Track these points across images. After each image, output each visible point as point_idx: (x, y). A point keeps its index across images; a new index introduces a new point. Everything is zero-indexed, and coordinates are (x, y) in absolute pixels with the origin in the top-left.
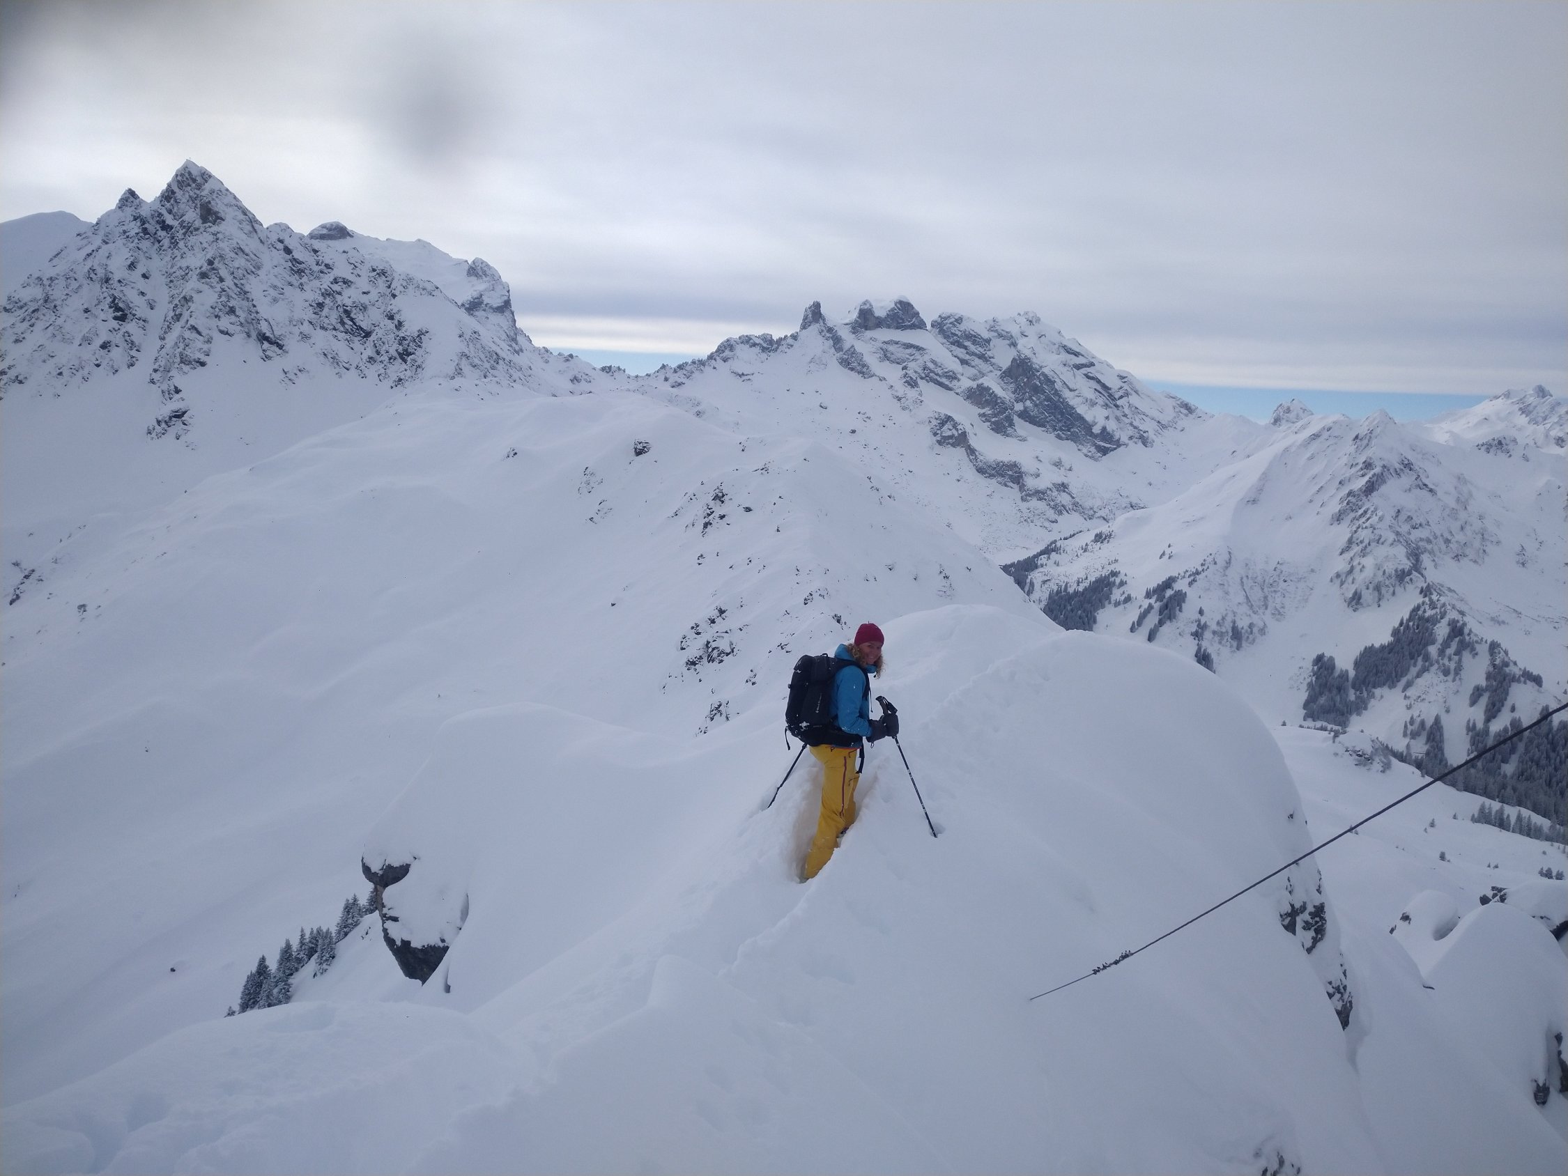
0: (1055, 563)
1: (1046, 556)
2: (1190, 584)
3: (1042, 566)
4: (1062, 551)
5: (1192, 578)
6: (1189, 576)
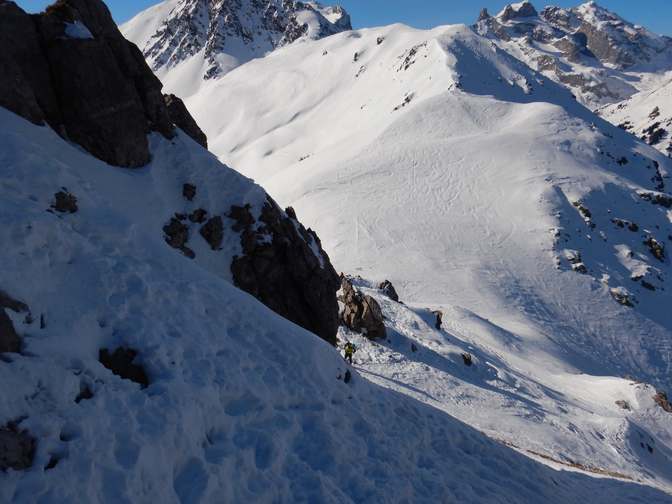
2: (668, 125)
5: (669, 122)
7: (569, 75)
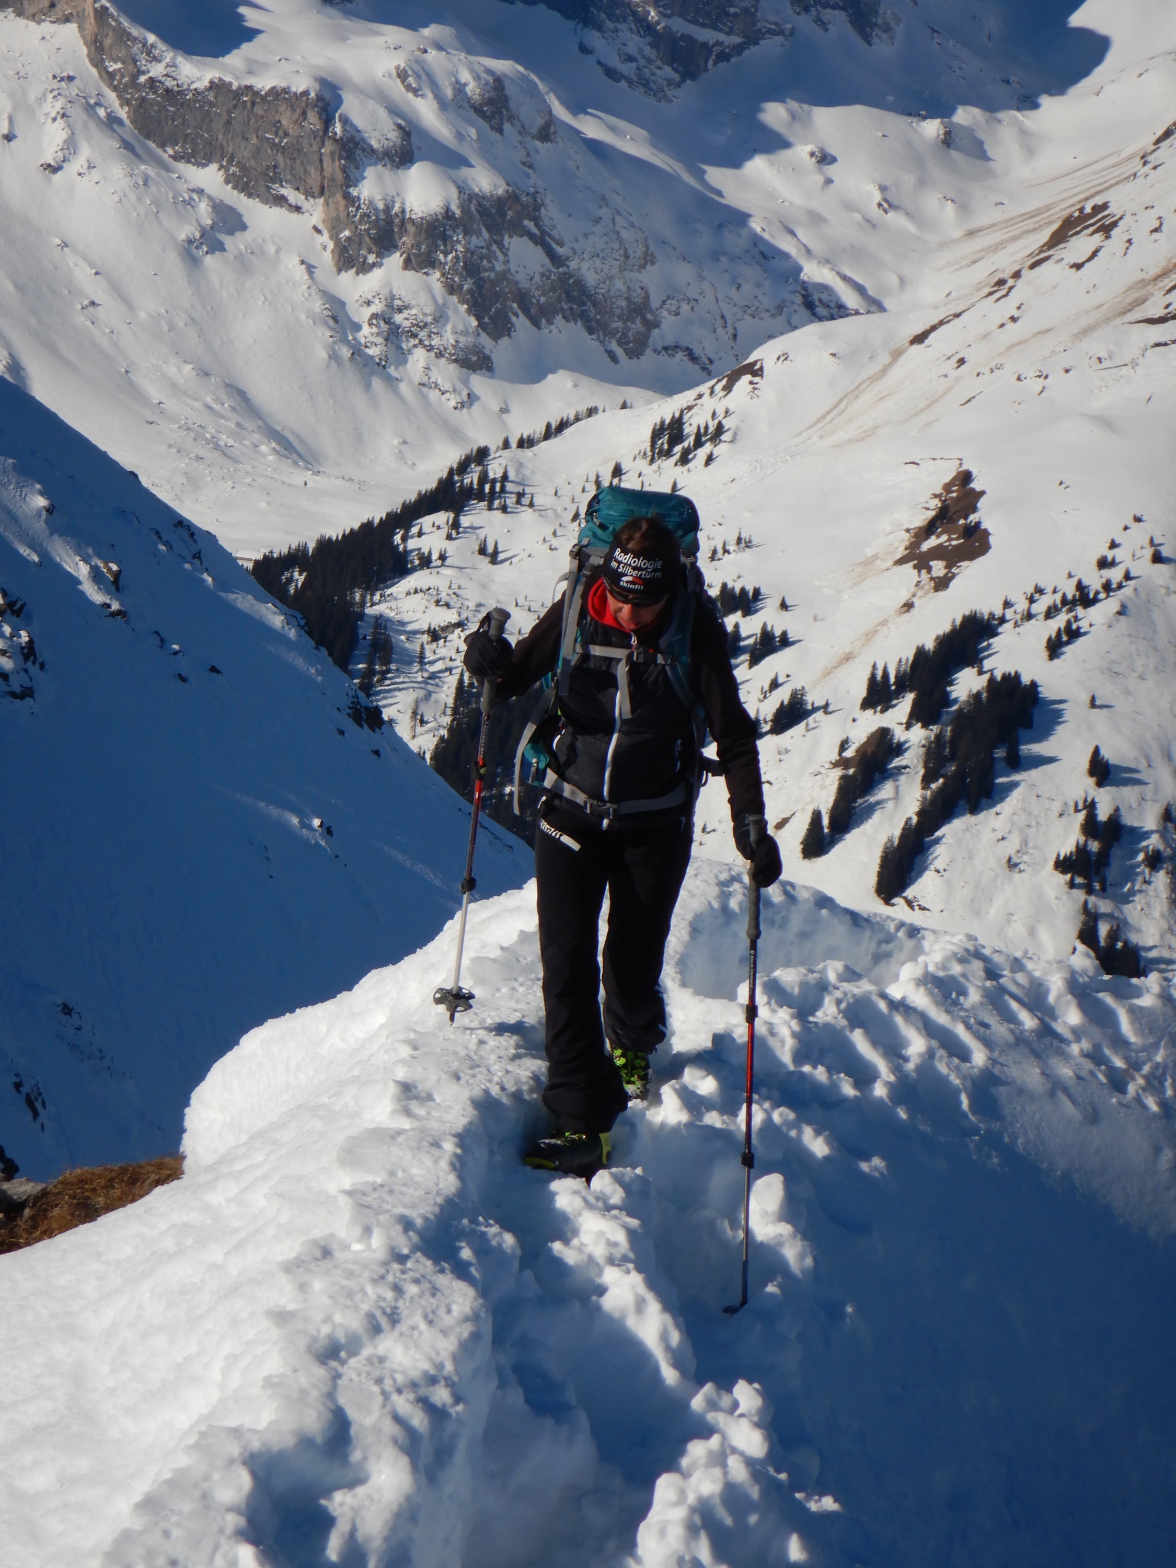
0: (482, 551)
1: (442, 518)
2: (1054, 648)
3: (426, 562)
4: (511, 501)
5: (1060, 621)
6: (1050, 613)
7: (213, 86)
